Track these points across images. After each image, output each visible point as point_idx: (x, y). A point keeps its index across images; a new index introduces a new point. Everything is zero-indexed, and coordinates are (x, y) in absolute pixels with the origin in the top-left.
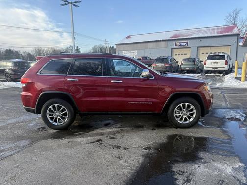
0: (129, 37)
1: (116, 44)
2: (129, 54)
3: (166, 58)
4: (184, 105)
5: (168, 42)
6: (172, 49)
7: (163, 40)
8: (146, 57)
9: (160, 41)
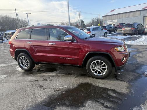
0: (113, 11)
1: (103, 16)
2: (112, 22)
3: (133, 23)
4: (97, 62)
5: (141, 12)
6: (144, 17)
7: (137, 11)
8: (123, 24)
9: (135, 11)
